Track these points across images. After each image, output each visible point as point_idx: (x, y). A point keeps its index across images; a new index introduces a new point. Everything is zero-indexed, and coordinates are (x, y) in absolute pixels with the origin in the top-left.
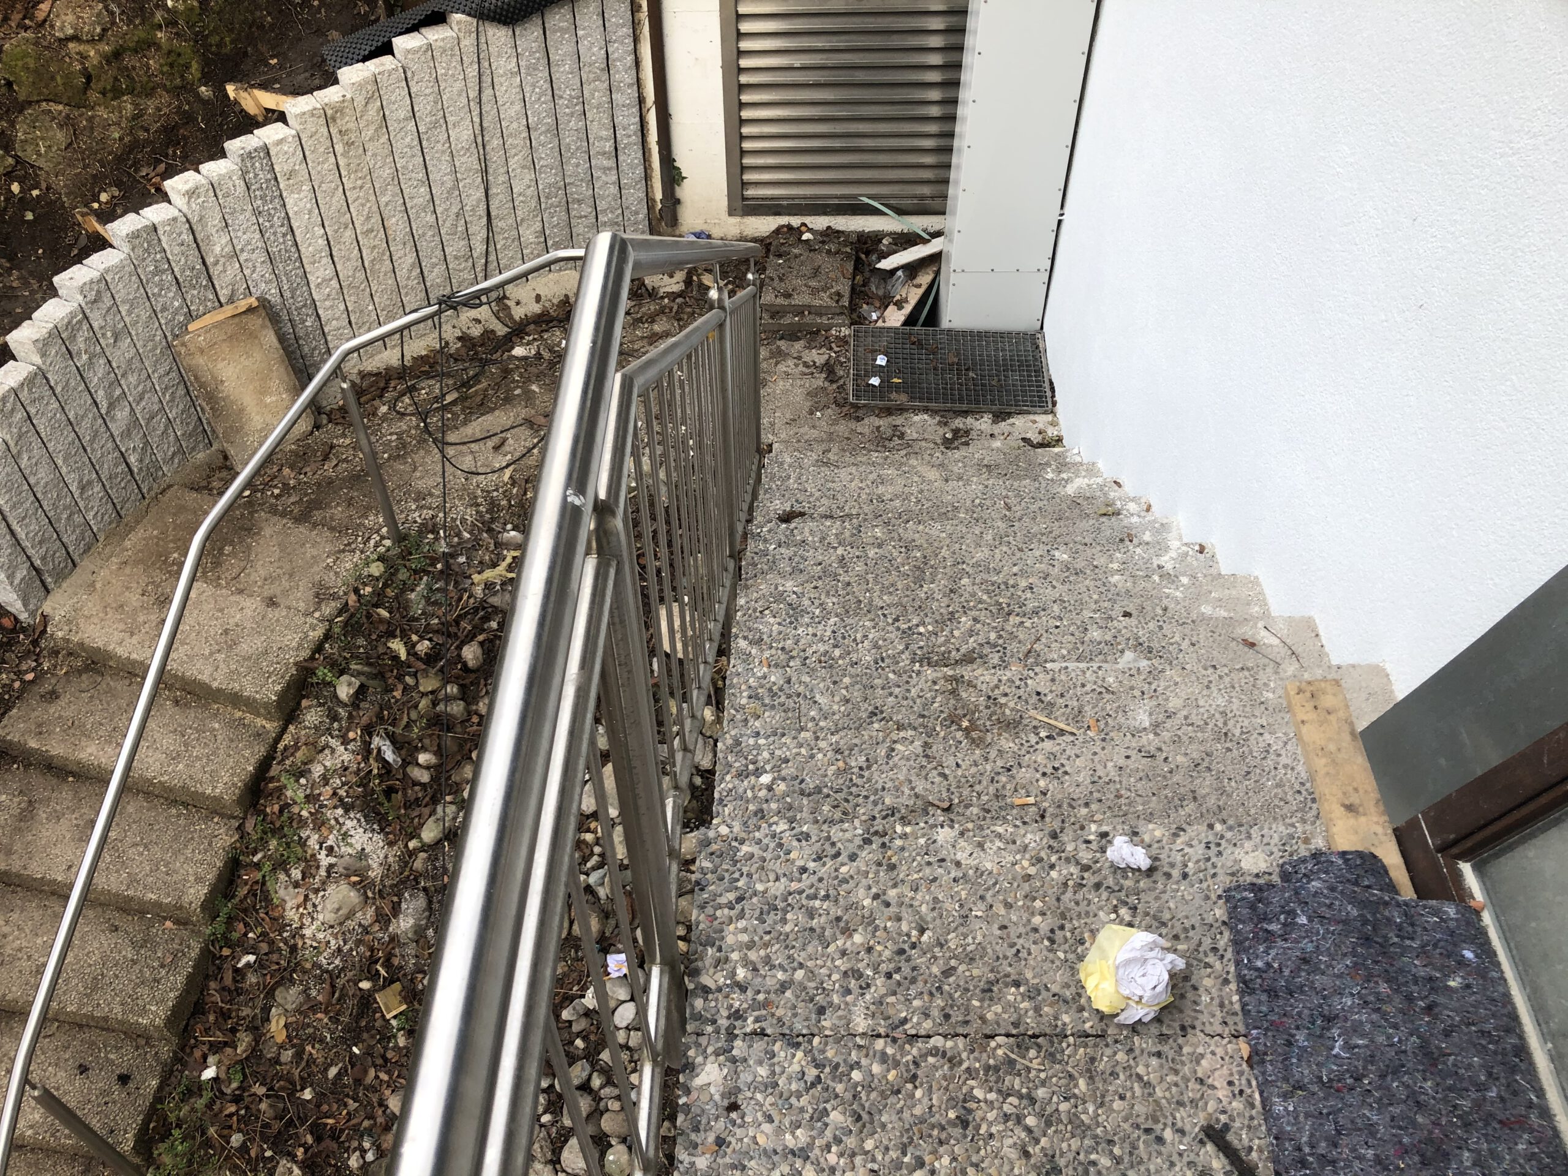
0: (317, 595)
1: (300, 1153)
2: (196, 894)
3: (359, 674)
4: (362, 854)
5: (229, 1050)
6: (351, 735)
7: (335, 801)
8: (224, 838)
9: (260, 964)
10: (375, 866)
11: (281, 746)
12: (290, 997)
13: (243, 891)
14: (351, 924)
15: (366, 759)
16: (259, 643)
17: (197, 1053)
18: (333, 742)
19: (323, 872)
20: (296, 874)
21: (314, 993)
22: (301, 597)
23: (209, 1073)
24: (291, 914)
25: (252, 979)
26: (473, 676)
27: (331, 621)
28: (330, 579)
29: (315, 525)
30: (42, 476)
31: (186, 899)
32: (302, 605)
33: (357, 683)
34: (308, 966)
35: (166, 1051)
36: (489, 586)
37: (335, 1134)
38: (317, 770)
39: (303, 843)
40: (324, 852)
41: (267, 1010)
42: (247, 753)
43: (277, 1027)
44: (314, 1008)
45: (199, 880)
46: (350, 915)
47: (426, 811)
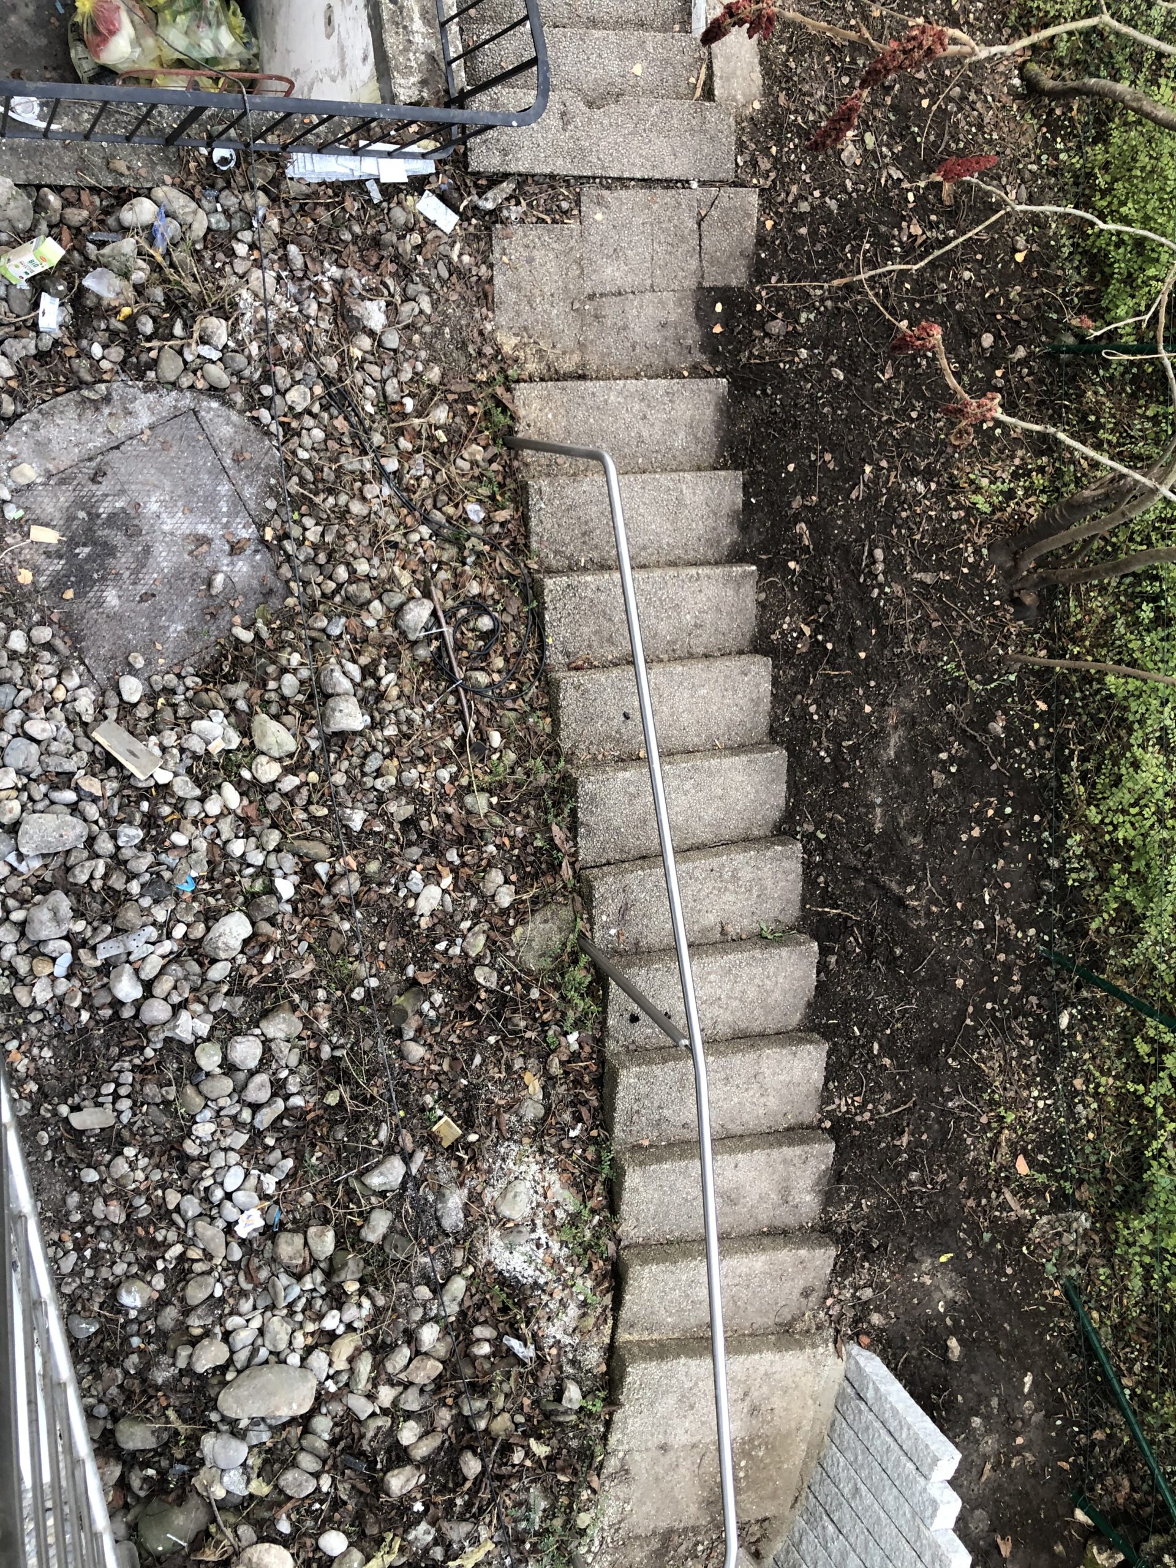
0: (627, 1472)
1: (483, 995)
2: (633, 1179)
3: (566, 1412)
4: (511, 1247)
5: (564, 1058)
6: (554, 1351)
7: (548, 1289)
8: (630, 1229)
9: (563, 1130)
10: (497, 1241)
11: (610, 1322)
12: (532, 1110)
13: (598, 1188)
14: (501, 1184)
15: (534, 1335)
16: (661, 1409)
17: (587, 1049)
18: (567, 1340)
19: (539, 1222)
20: (560, 1214)
21: (514, 1119)
22: (640, 1464)
23: (573, 1038)
24: (553, 1177)
25: (567, 1117)
26: (464, 1443)
27: (607, 1454)
28: (621, 1491)
29: (654, 1533)
30: (889, 1497)
31: (639, 1172)
32: (637, 1457)
33: (565, 1403)
34: (526, 1140)
35: (611, 1046)
36: (475, 1541)
37: (460, 1015)
38: (573, 1311)
39: (564, 1244)
40: (543, 1241)
41: (546, 1095)
42: (635, 1308)
43: (534, 1085)
44: (509, 1108)
45: (635, 1190)
46: (504, 1193)
47: (467, 1303)
